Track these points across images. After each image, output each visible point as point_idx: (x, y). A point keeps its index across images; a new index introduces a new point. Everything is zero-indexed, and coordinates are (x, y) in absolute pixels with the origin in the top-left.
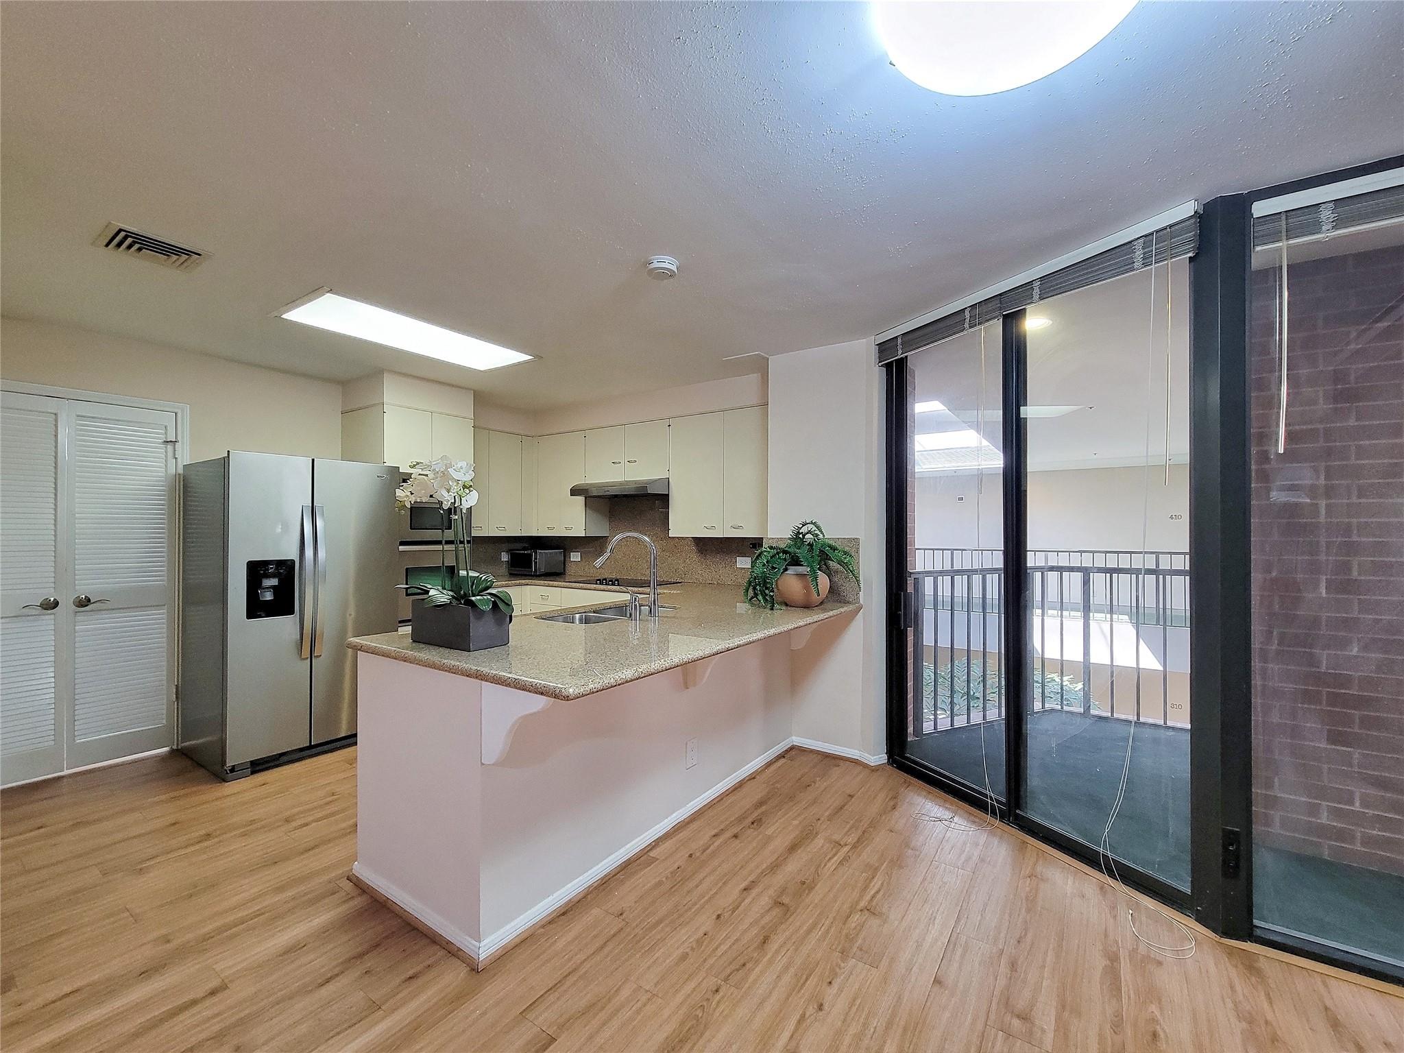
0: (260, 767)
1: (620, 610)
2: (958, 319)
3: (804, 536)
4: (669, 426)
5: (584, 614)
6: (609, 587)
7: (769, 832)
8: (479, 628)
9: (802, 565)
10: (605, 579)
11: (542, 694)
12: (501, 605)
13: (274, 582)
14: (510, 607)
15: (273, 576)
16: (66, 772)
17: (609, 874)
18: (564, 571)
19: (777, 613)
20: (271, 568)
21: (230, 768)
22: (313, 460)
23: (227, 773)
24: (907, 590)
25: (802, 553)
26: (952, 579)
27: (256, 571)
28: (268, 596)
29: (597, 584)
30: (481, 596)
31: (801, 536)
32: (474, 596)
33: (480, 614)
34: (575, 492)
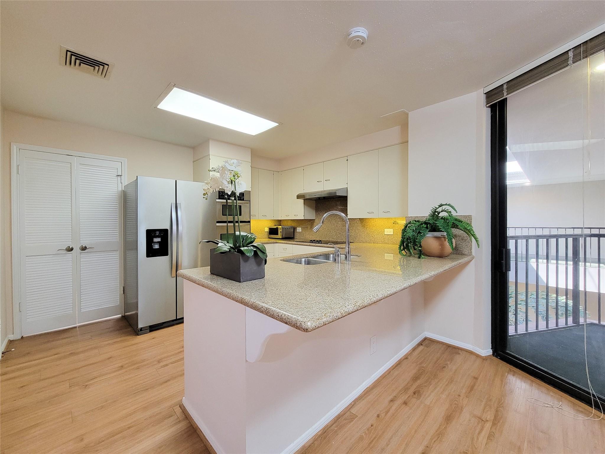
0: (154, 329)
1: (326, 256)
2: (563, 58)
3: (439, 213)
4: (347, 160)
5: (307, 259)
6: (317, 244)
7: (428, 402)
8: (246, 267)
9: (441, 231)
10: (314, 240)
11: (286, 323)
12: (259, 253)
13: (159, 240)
14: (265, 254)
15: (158, 237)
16: (78, 325)
17: (327, 426)
18: (294, 236)
19: (422, 260)
20: (158, 233)
21: (140, 329)
22: (176, 181)
23: (139, 331)
24: (507, 248)
25: (440, 224)
26: (527, 241)
27: (151, 234)
28: (157, 246)
29: (310, 243)
30: (248, 247)
31: (436, 213)
32: (243, 246)
33: (246, 259)
34: (299, 197)
